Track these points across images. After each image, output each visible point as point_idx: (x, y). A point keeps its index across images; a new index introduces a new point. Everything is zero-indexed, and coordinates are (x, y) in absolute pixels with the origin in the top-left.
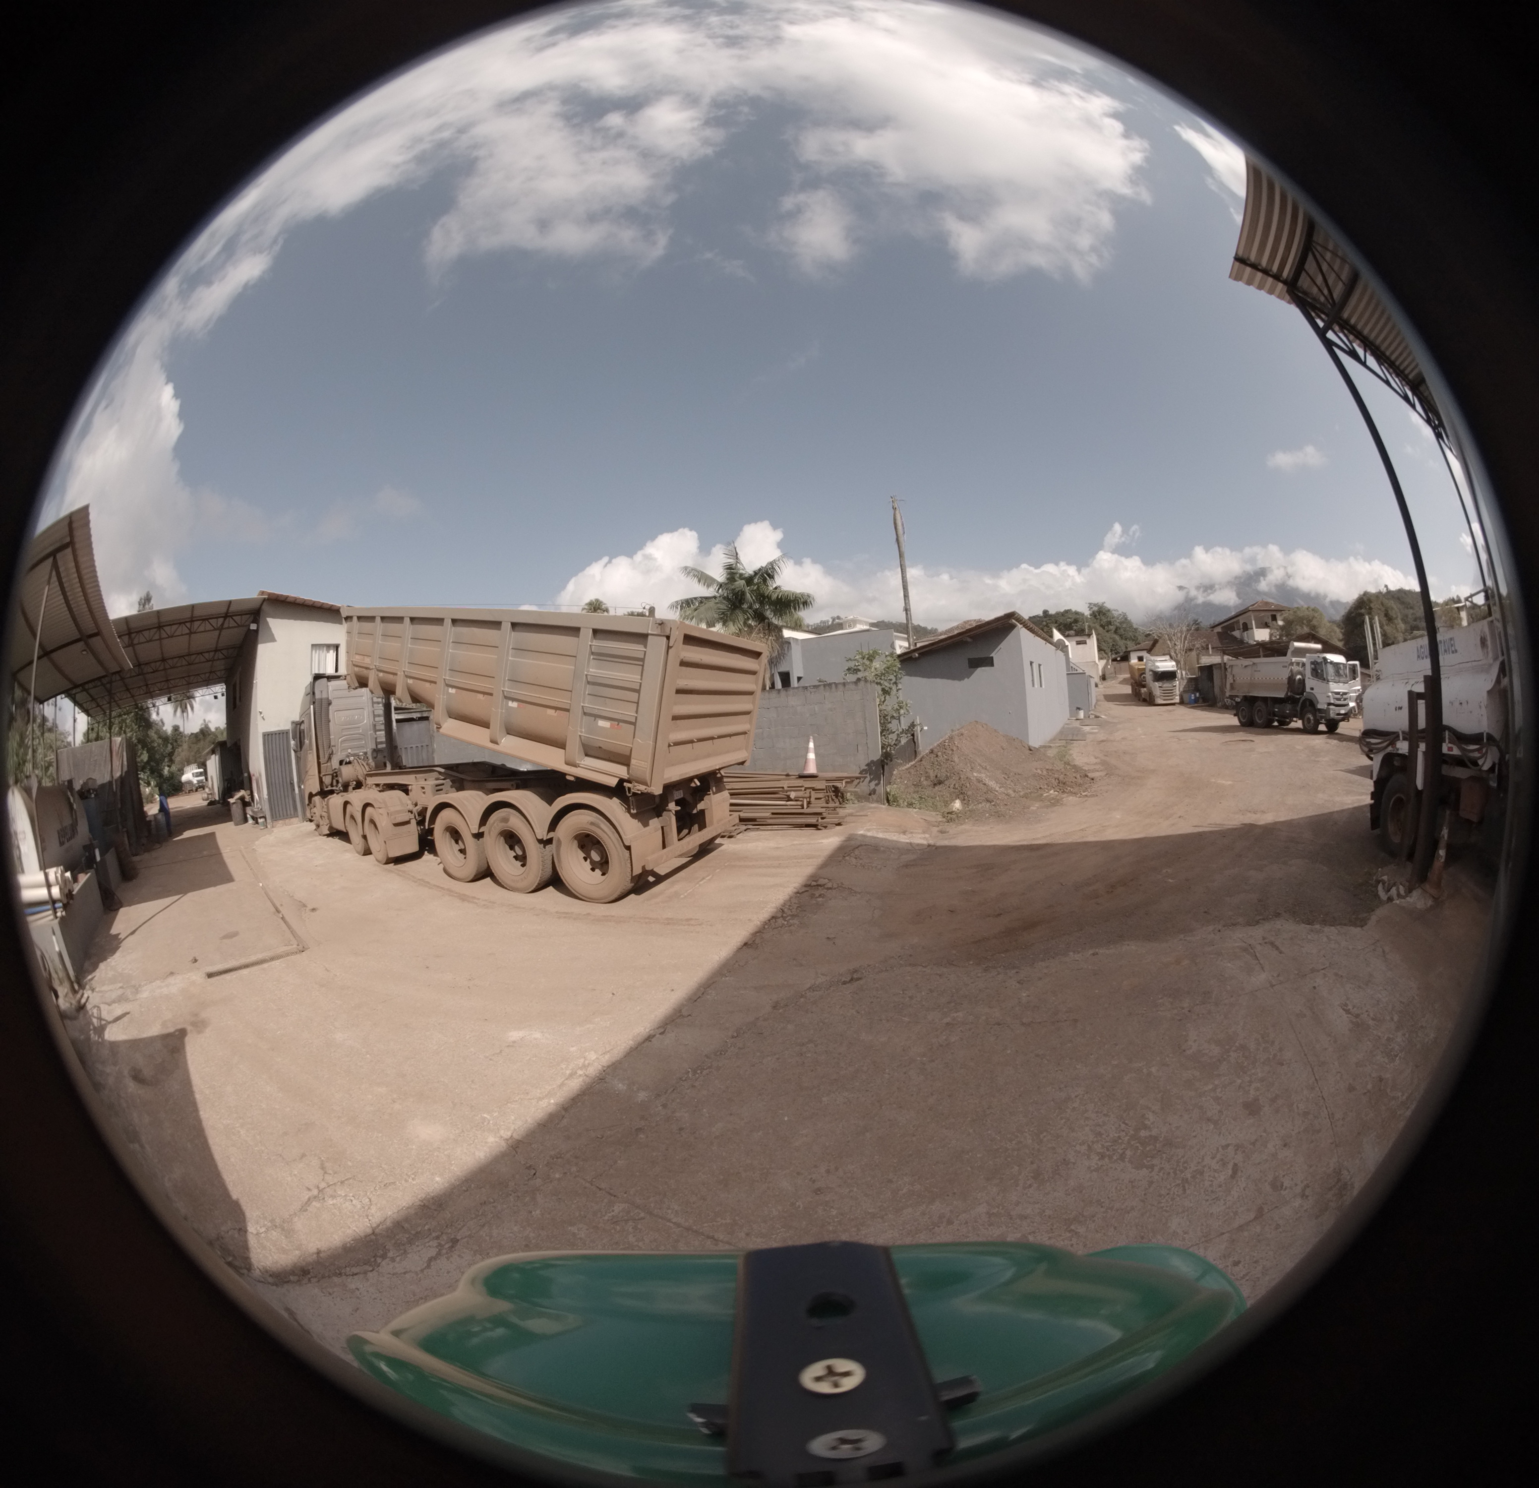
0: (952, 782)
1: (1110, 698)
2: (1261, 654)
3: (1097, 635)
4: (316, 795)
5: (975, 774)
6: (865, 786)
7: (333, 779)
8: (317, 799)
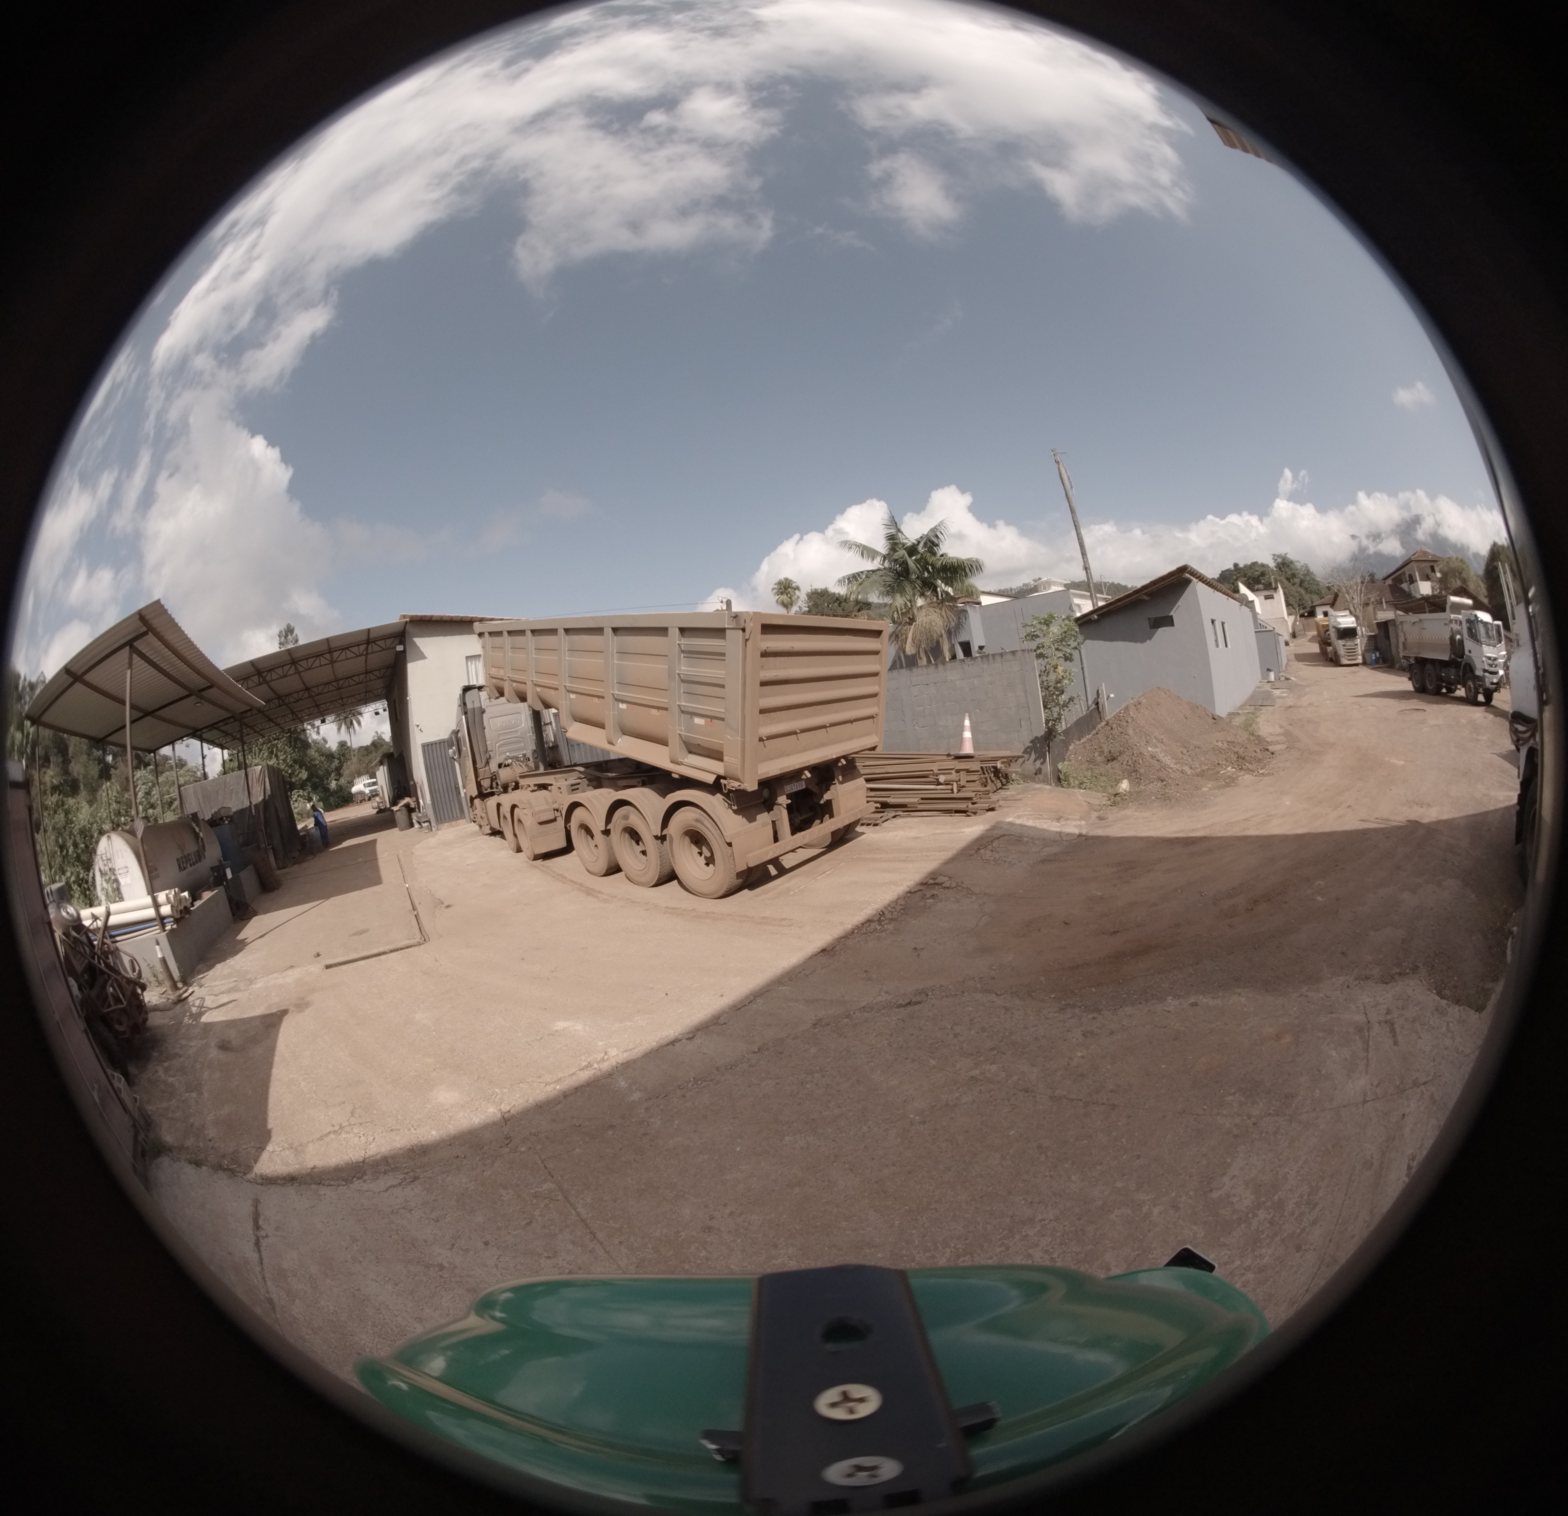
0: (1125, 758)
1: (1301, 658)
2: (1427, 609)
3: (1284, 588)
4: (476, 797)
5: (1150, 749)
6: (1031, 765)
7: (492, 782)
8: (477, 802)
